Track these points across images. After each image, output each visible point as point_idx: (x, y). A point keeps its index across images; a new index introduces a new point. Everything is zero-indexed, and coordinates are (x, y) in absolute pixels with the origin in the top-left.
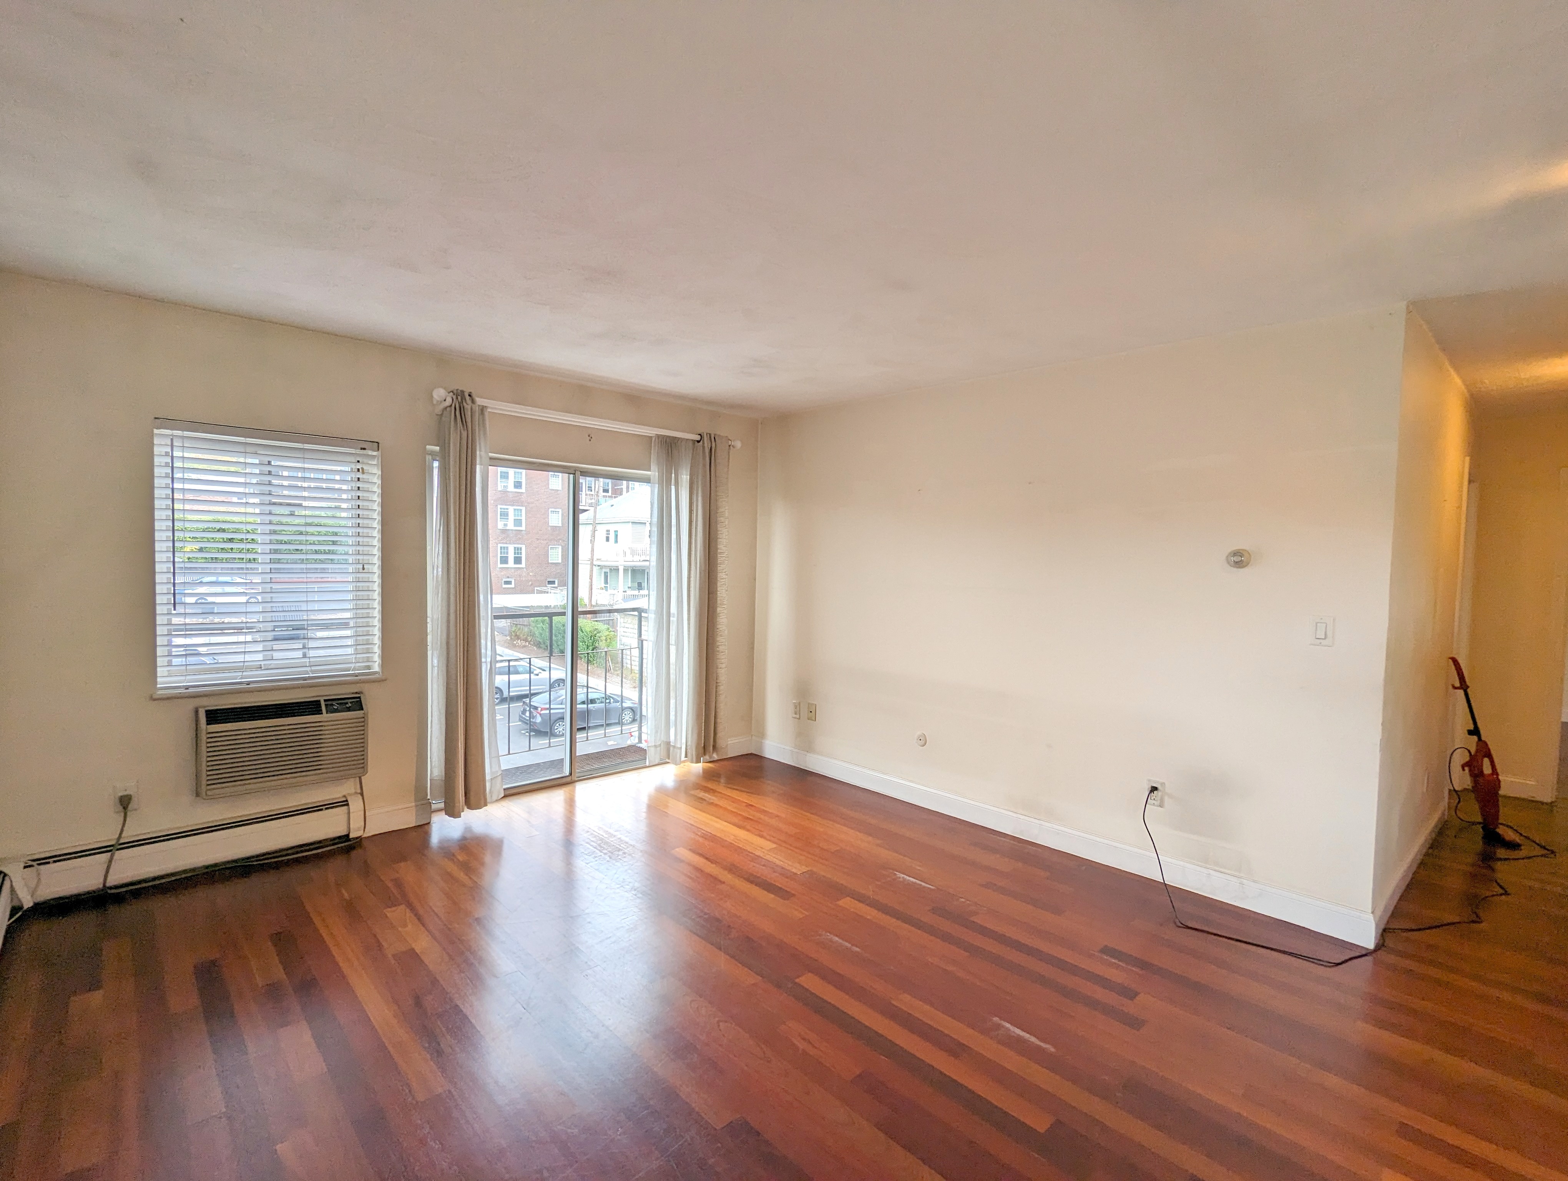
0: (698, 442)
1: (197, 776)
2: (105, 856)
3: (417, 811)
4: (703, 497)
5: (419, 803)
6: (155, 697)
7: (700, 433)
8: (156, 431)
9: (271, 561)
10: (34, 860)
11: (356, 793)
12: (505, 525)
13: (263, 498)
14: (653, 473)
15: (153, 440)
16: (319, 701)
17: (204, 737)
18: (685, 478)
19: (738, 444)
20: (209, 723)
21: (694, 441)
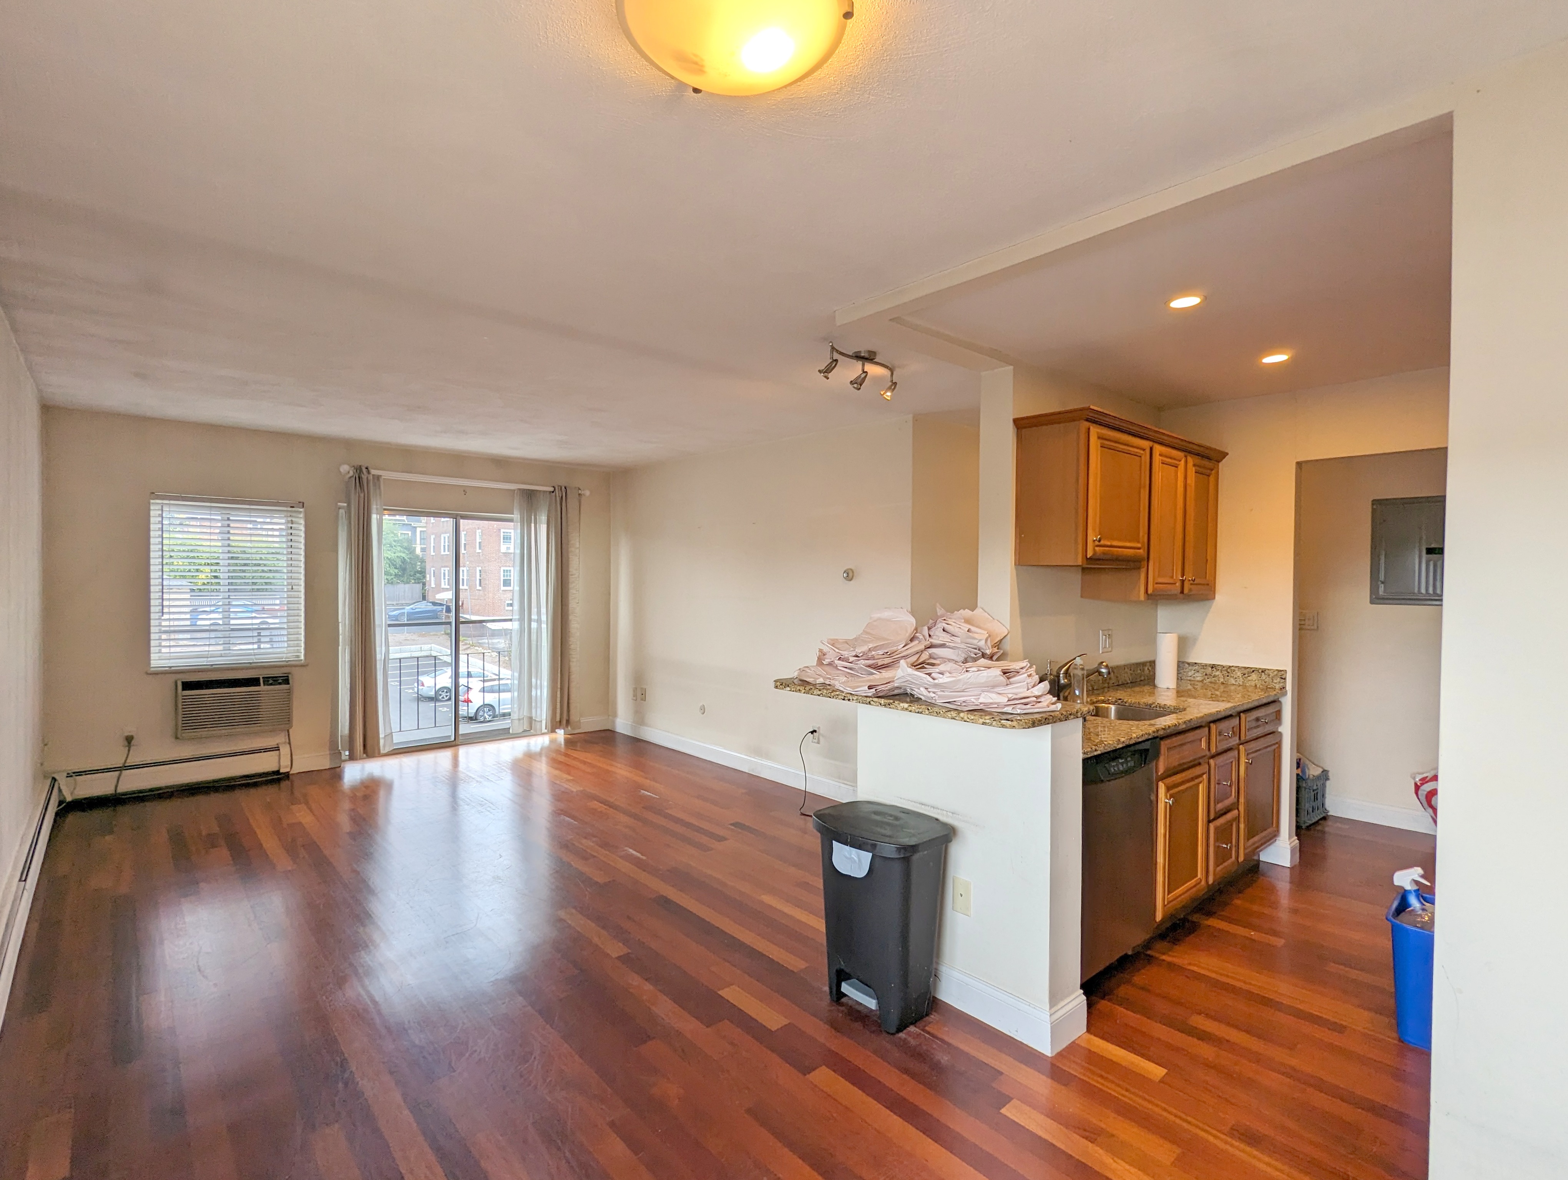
0: (553, 492)
1: (176, 725)
2: (117, 773)
3: (331, 759)
4: (556, 533)
5: (332, 752)
6: (149, 672)
7: (553, 485)
8: (152, 501)
9: (229, 584)
10: (74, 773)
11: (285, 743)
12: (508, 548)
13: (223, 542)
14: (516, 516)
15: (150, 507)
16: (259, 678)
17: (180, 698)
18: (544, 518)
19: (587, 493)
20: (184, 689)
21: (550, 492)
